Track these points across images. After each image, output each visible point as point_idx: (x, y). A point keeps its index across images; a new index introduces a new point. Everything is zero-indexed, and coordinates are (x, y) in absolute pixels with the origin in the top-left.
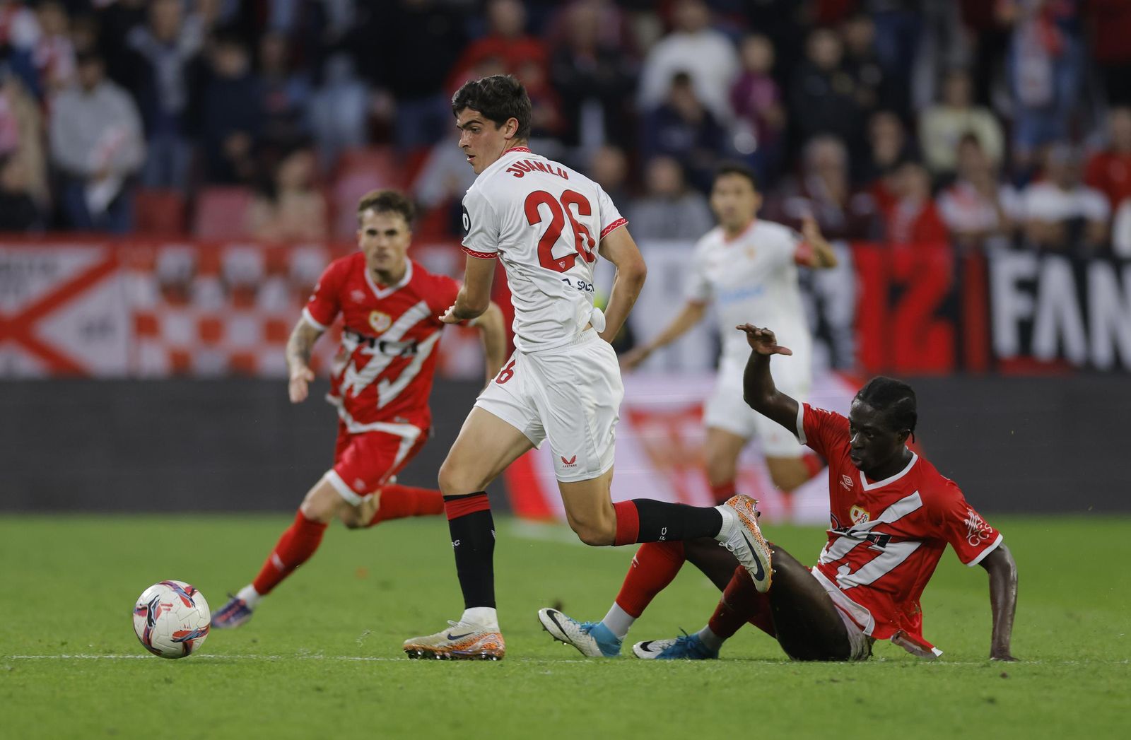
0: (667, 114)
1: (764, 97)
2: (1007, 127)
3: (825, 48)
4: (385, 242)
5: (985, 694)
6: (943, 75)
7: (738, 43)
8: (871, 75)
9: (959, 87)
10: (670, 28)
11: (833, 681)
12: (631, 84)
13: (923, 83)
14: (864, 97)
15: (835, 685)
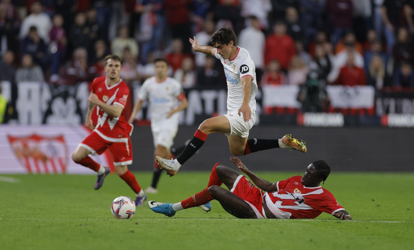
0: (28, 40)
1: (60, 34)
2: (140, 45)
3: (80, 19)
4: (115, 68)
5: (130, 229)
6: (119, 29)
7: (52, 18)
8: (95, 28)
9: (124, 31)
10: (29, 13)
11: (81, 225)
12: (18, 30)
13: (112, 30)
14: (93, 35)
15: (82, 227)
